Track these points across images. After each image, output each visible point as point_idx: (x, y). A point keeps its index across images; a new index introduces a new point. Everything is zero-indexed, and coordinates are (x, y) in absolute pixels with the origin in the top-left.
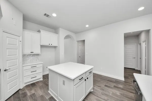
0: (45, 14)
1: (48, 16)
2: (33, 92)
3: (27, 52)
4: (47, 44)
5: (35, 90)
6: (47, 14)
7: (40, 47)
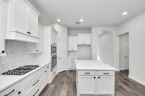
0: (76, 23)
1: (78, 23)
2: (69, 74)
3: (70, 49)
4: (81, 43)
5: (71, 74)
6: (77, 22)
7: (77, 46)
